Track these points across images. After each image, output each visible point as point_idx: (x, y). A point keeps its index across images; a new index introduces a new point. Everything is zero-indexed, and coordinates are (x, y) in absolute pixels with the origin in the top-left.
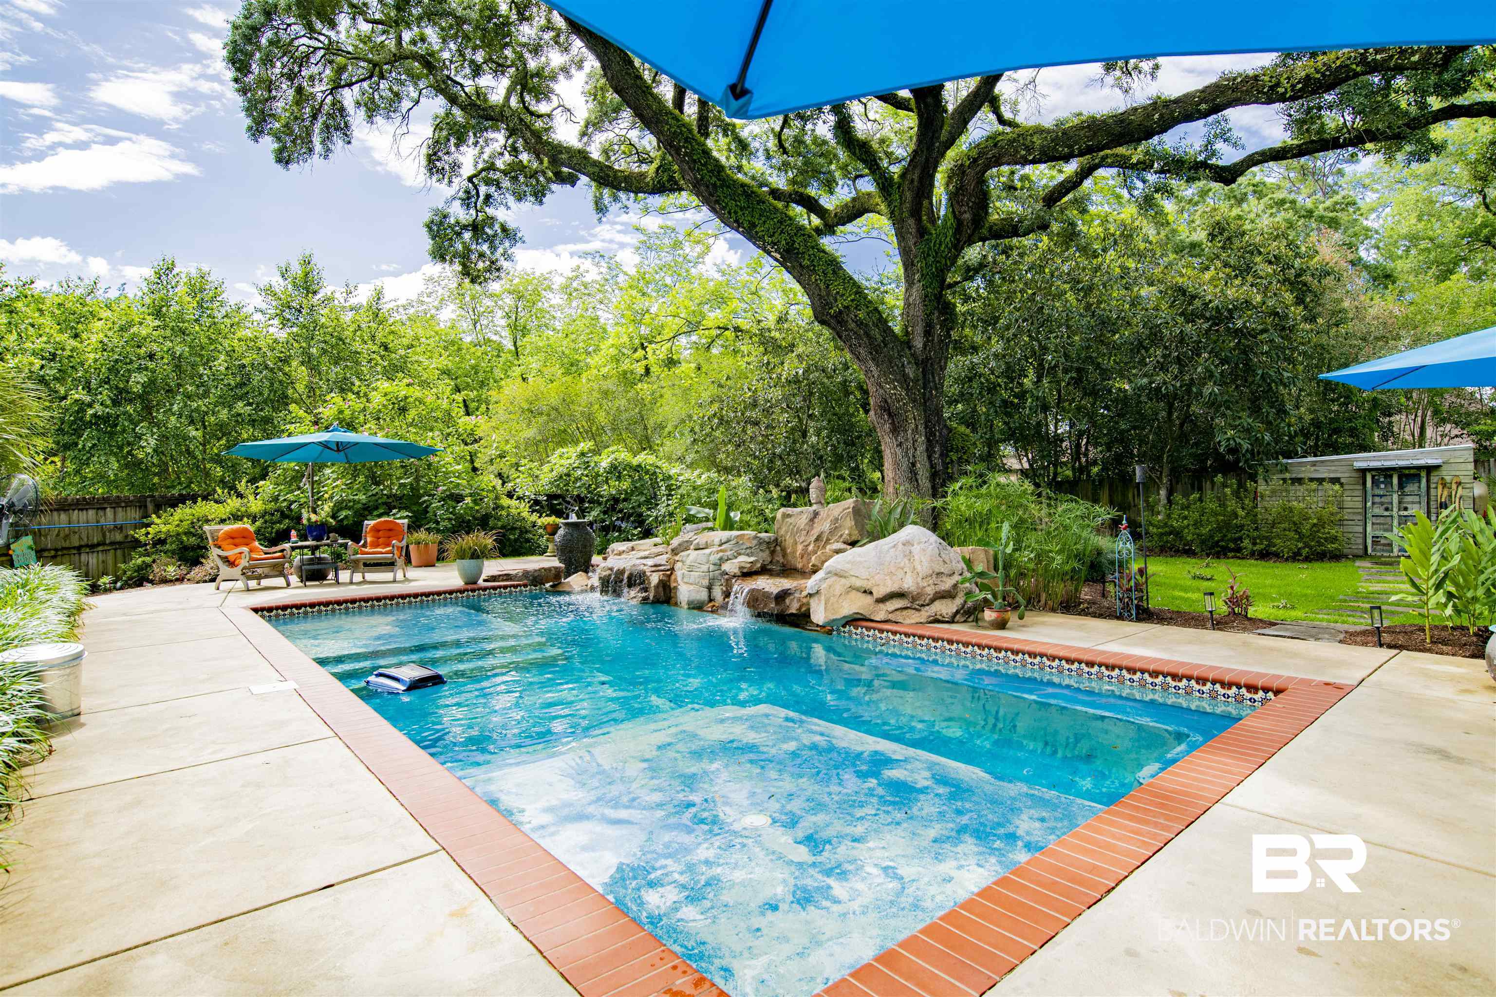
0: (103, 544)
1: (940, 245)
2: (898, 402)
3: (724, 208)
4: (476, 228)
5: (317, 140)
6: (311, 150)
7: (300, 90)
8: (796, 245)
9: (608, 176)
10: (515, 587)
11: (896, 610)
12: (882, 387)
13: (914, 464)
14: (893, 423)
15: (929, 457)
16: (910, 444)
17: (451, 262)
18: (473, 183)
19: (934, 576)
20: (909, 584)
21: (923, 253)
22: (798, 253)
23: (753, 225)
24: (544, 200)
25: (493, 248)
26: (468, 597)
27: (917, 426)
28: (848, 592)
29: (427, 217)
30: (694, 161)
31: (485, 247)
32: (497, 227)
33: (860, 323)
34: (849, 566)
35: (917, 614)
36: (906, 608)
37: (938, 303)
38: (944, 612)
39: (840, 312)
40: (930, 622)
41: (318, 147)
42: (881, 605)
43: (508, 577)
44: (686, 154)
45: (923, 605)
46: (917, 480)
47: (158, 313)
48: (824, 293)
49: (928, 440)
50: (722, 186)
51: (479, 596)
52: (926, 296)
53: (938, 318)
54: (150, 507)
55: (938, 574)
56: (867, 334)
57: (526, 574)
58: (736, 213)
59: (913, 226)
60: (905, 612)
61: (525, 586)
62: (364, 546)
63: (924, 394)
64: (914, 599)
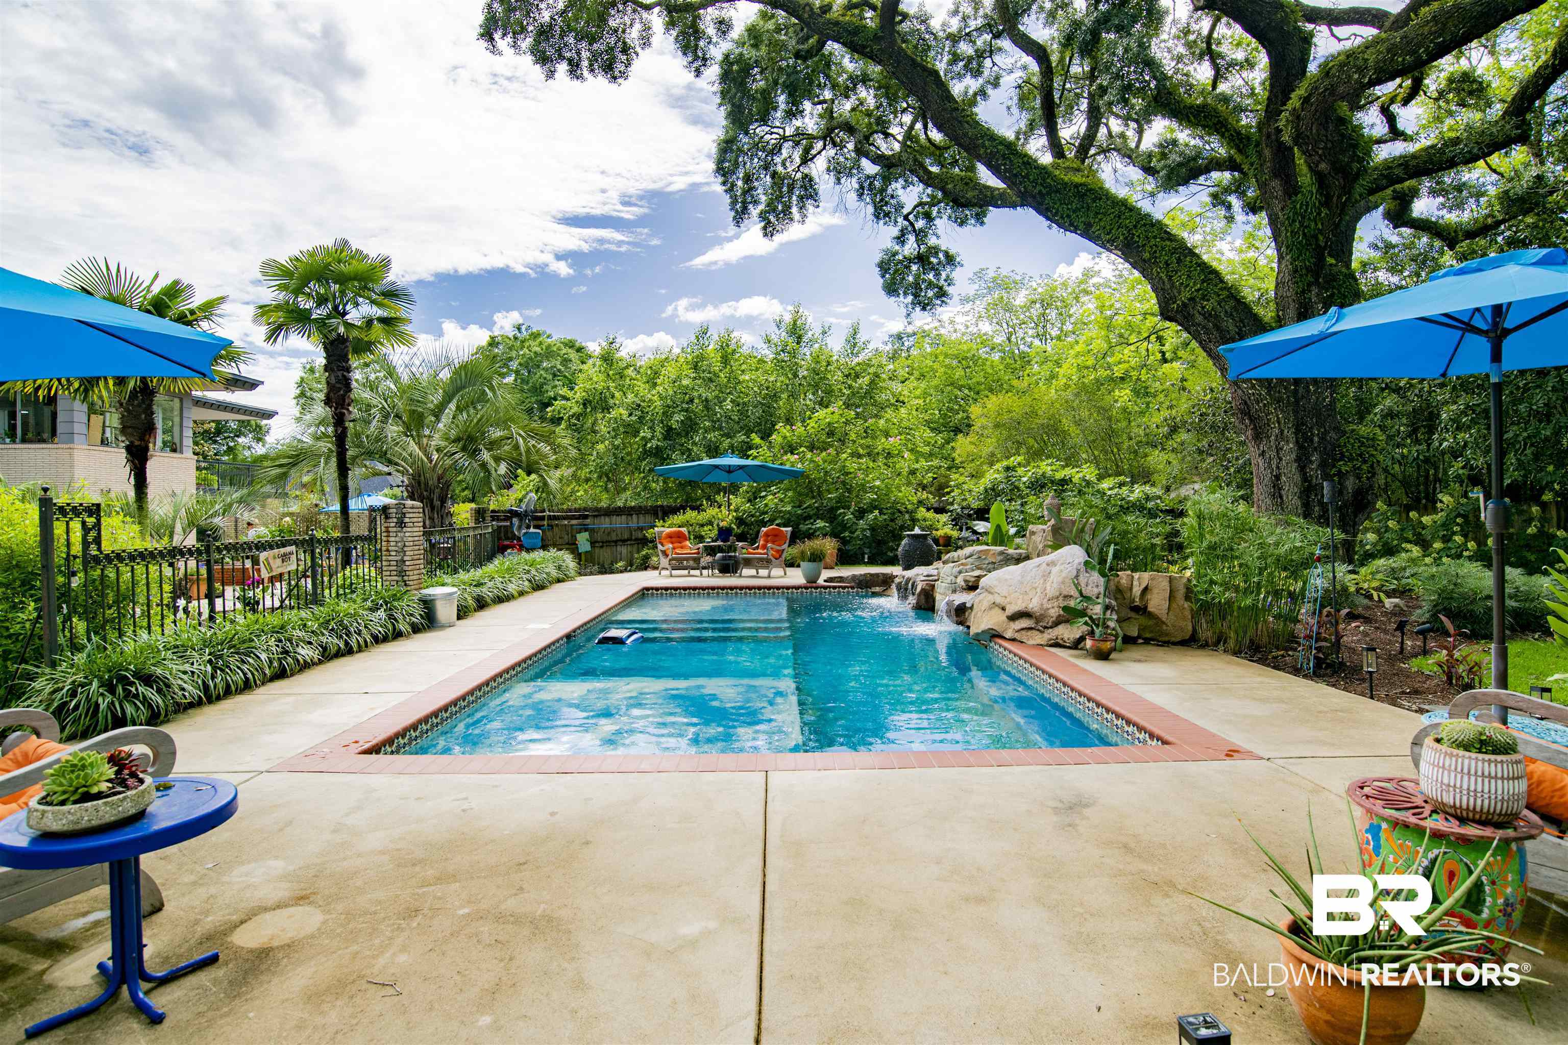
0: (630, 540)
1: (1307, 206)
2: (1258, 403)
3: (1056, 214)
4: (921, 259)
5: (794, 210)
6: (792, 219)
7: (774, 175)
8: (1136, 239)
9: (986, 196)
10: (844, 588)
11: (1022, 629)
12: (1239, 387)
13: (1278, 477)
14: (1255, 428)
15: (1302, 469)
16: (1273, 454)
17: (905, 294)
18: (909, 221)
19: (1061, 599)
20: (1034, 605)
21: (1288, 218)
22: (1138, 247)
23: (1089, 225)
24: (985, 220)
25: (938, 275)
26: (802, 593)
27: (1282, 432)
28: (990, 608)
29: (878, 257)
30: (1016, 175)
31: (931, 276)
32: (941, 255)
33: (1207, 316)
34: (995, 583)
35: (1040, 635)
36: (1031, 629)
37: (1317, 276)
38: (1066, 637)
39: (1185, 305)
40: (1051, 646)
41: (796, 214)
42: (1012, 623)
43: (841, 579)
44: (1006, 171)
45: (1045, 627)
46: (1281, 497)
47: (695, 367)
48: (1168, 286)
49: (1300, 446)
50: (1048, 193)
51: (811, 593)
52: (1295, 271)
53: (1318, 295)
54: (660, 514)
55: (1065, 597)
56: (1217, 327)
57: (854, 577)
58: (1068, 216)
59: (1278, 188)
60: (1029, 633)
61: (852, 588)
62: (757, 548)
63: (1296, 392)
64: (1038, 620)
